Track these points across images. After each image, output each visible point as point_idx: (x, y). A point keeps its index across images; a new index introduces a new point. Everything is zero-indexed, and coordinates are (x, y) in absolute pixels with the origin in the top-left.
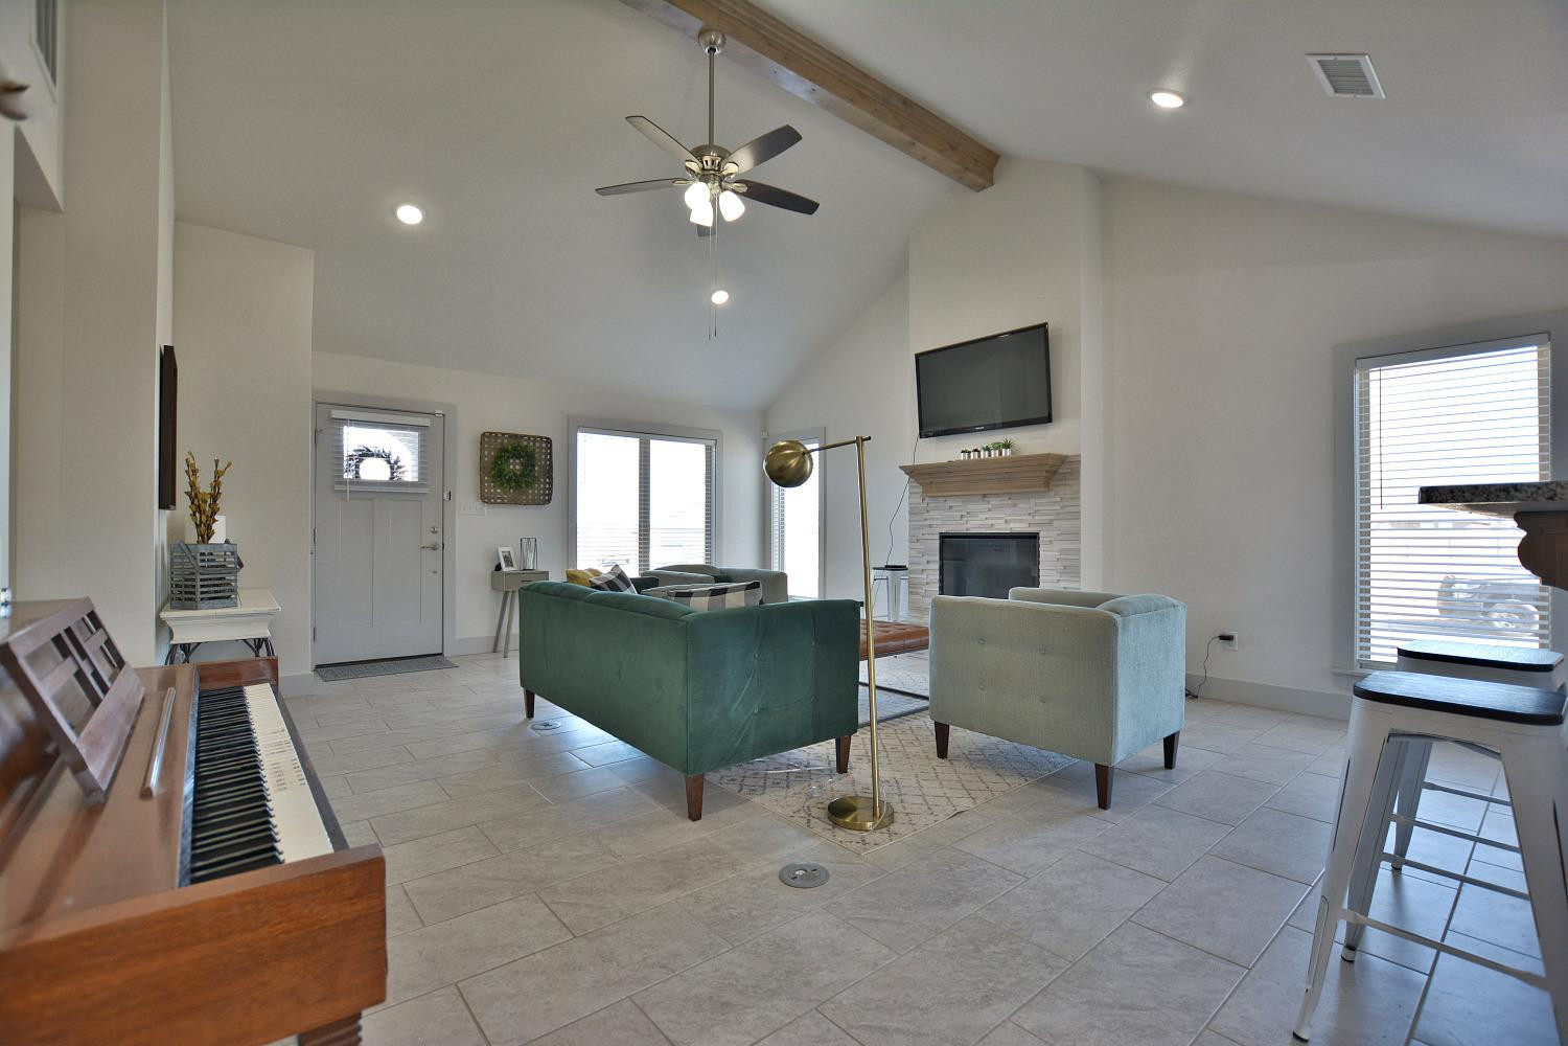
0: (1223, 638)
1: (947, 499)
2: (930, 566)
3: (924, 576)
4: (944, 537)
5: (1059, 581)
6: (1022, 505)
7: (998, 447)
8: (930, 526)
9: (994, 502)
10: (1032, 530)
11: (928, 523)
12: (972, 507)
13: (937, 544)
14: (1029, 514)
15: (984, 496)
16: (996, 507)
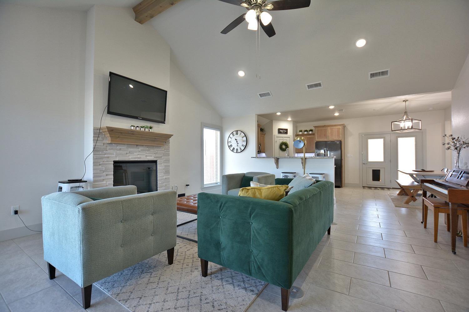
0: (187, 185)
1: (118, 145)
2: (108, 177)
3: (104, 182)
4: (115, 162)
5: (164, 176)
6: (152, 150)
7: (147, 127)
8: (108, 157)
9: (140, 148)
10: (155, 159)
11: (106, 156)
12: (131, 150)
13: (112, 166)
14: (155, 154)
15: (137, 145)
16: (142, 150)
